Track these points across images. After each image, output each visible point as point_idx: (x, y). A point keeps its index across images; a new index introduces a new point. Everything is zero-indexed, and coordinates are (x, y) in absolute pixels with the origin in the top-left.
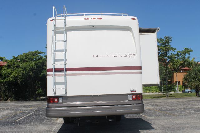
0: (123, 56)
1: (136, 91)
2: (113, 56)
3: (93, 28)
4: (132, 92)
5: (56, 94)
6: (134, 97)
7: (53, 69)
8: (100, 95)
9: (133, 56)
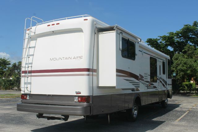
0: (72, 58)
1: (80, 93)
2: (64, 58)
3: (54, 33)
4: (77, 94)
5: (25, 92)
6: (80, 99)
7: (27, 71)
8: (52, 95)
9: (81, 57)
